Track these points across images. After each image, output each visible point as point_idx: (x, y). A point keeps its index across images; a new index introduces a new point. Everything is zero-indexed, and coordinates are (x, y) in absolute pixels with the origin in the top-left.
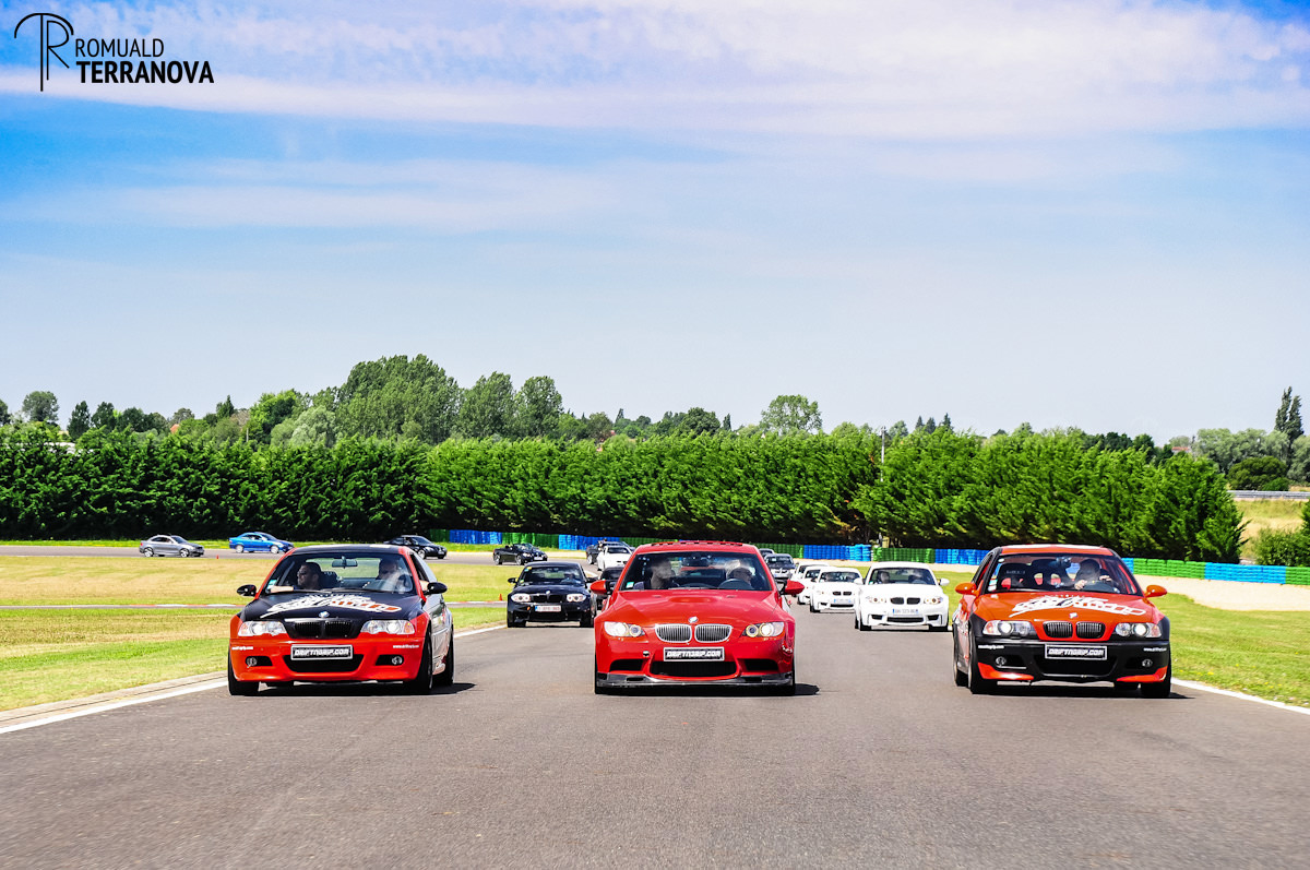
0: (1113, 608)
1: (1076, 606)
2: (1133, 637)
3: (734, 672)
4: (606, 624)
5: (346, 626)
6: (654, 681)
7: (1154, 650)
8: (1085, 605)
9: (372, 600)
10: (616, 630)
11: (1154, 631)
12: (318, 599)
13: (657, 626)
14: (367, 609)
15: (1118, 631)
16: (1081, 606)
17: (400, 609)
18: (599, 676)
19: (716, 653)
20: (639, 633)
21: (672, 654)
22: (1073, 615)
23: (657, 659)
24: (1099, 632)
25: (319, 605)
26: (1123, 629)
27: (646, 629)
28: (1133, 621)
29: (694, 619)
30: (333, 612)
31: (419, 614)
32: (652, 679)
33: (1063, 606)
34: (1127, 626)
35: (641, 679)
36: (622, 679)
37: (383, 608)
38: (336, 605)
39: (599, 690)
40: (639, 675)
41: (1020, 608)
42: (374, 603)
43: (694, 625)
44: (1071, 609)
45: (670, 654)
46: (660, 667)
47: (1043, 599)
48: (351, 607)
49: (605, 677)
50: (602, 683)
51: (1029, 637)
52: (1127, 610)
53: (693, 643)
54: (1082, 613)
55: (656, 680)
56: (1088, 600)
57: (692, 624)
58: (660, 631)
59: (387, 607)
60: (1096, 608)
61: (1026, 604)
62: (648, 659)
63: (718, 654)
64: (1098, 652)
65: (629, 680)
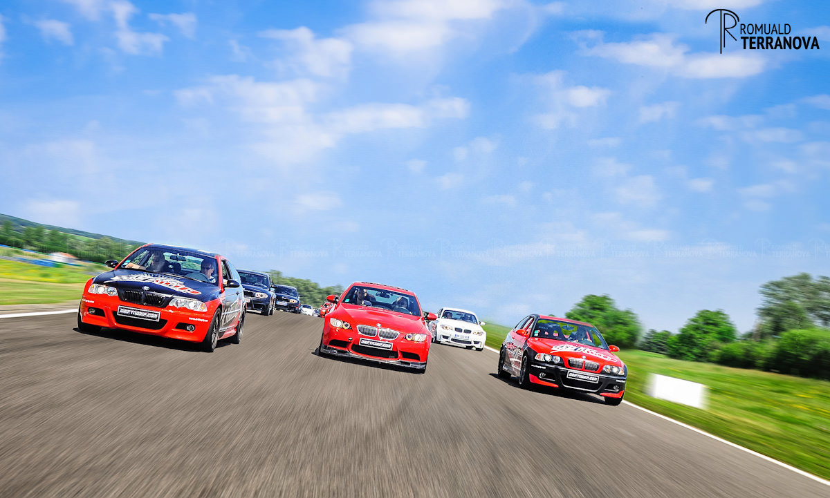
2: (611, 373)
3: (396, 357)
7: (620, 381)
8: (588, 352)
9: (184, 284)
10: (337, 324)
11: (622, 371)
14: (178, 289)
15: (604, 369)
16: (586, 352)
17: (201, 293)
18: (322, 346)
23: (356, 344)
24: (596, 368)
28: (611, 364)
30: (153, 288)
31: (214, 299)
32: (351, 353)
33: (577, 351)
35: (345, 352)
36: (335, 351)
37: (189, 290)
38: (158, 283)
39: (318, 354)
41: (555, 349)
45: (363, 342)
46: (358, 349)
47: (567, 346)
48: (167, 286)
49: (325, 347)
50: (322, 350)
51: (559, 364)
52: (609, 359)
53: (377, 338)
55: (354, 354)
57: (379, 329)
58: (360, 328)
59: (192, 290)
61: (558, 347)
62: (350, 342)
63: (389, 346)
64: (594, 378)
65: (339, 352)
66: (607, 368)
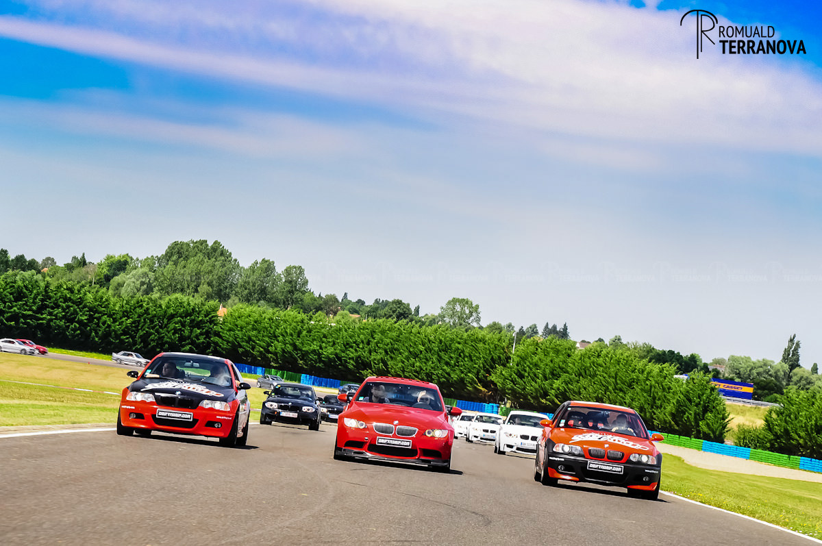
0: (630, 444)
1: (609, 441)
2: (639, 463)
3: (416, 455)
4: (345, 419)
5: (190, 401)
6: (369, 455)
7: (651, 471)
8: (615, 440)
9: (207, 388)
10: (351, 423)
11: (652, 461)
12: (175, 384)
13: (374, 424)
14: (204, 393)
15: (632, 458)
16: (612, 441)
17: (223, 395)
18: (337, 448)
19: (406, 443)
20: (364, 426)
21: (382, 441)
22: (606, 446)
23: (372, 443)
24: (621, 457)
25: (176, 387)
26: (635, 457)
27: (368, 425)
28: (640, 453)
29: (396, 422)
30: (184, 392)
31: (234, 400)
32: (368, 454)
33: (602, 440)
34: (637, 455)
35: (362, 453)
36: (352, 452)
37: (213, 393)
38: (186, 388)
39: (336, 457)
40: (361, 451)
41: (577, 438)
42: (208, 390)
43: (396, 426)
44: (606, 442)
45: (380, 441)
46: (374, 448)
47: (590, 434)
48: (195, 391)
49: (341, 449)
50: (339, 453)
51: (579, 455)
52: (638, 446)
53: (394, 436)
54: (612, 445)
55: (370, 455)
56: (617, 438)
57: (395, 425)
58: (376, 427)
59: (216, 393)
60: (620, 443)
61: (580, 436)
62: (367, 442)
63: (408, 444)
64: (618, 469)
65: (355, 453)
66: (634, 458)
